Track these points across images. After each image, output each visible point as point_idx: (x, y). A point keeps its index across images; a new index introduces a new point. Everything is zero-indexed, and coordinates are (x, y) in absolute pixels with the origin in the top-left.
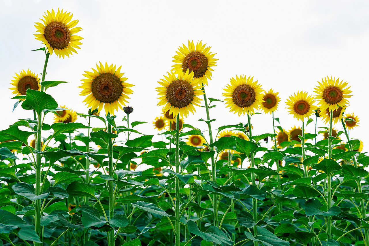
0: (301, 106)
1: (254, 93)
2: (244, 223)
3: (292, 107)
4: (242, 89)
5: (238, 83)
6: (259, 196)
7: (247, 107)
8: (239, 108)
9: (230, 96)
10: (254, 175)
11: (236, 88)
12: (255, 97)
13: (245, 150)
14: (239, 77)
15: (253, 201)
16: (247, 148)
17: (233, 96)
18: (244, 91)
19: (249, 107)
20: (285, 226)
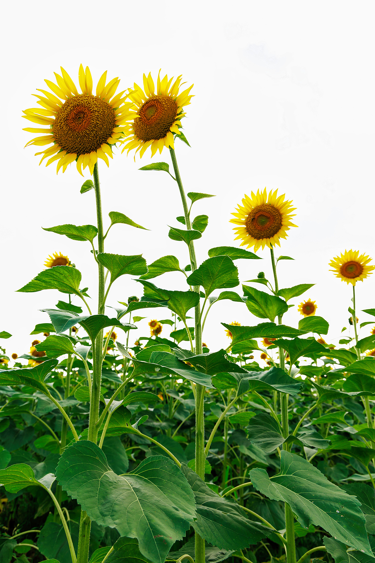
0: (351, 268)
1: (281, 215)
2: (260, 437)
3: (339, 269)
4: (260, 211)
5: (255, 203)
6: (288, 387)
7: (268, 239)
8: (255, 241)
9: (242, 223)
10: (283, 354)
11: (250, 211)
12: (281, 221)
13: (267, 311)
14: (255, 194)
15: (282, 396)
16: (270, 308)
17: (246, 224)
18: (264, 214)
19: (271, 238)
20: (335, 439)
